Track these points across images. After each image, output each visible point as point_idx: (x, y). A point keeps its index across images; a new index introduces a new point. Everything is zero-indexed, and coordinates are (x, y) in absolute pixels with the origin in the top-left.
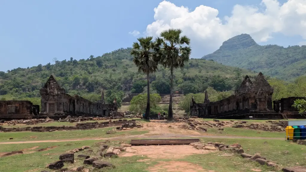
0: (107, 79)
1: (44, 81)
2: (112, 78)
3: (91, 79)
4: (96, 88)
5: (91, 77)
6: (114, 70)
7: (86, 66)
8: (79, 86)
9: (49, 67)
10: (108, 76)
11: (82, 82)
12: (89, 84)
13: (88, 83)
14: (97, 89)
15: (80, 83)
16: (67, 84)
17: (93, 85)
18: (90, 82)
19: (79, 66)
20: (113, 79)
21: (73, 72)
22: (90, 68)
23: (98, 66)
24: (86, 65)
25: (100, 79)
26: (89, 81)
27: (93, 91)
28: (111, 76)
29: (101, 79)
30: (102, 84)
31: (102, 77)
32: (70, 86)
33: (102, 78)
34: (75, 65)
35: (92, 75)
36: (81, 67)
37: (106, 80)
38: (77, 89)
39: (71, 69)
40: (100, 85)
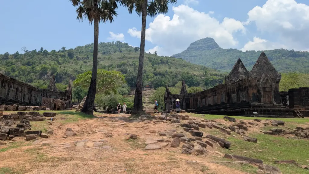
0: (77, 71)
1: (8, 69)
2: (82, 70)
3: (59, 69)
4: (64, 78)
5: (61, 67)
6: (85, 62)
7: (57, 57)
8: (45, 76)
9: (17, 56)
10: (78, 67)
11: (49, 72)
12: (58, 74)
13: (56, 73)
14: (66, 80)
16: (33, 74)
17: (62, 76)
18: (59, 73)
19: (49, 56)
20: (83, 71)
21: (42, 62)
22: (60, 58)
23: (69, 58)
24: (56, 56)
25: (70, 70)
26: (58, 72)
27: (61, 82)
28: (81, 67)
29: (71, 70)
30: (71, 75)
31: (72, 68)
32: (36, 76)
33: (72, 69)
34: (45, 55)
35: (62, 65)
36: (52, 58)
37: (76, 71)
38: (44, 79)
39: (41, 59)
40: (69, 76)
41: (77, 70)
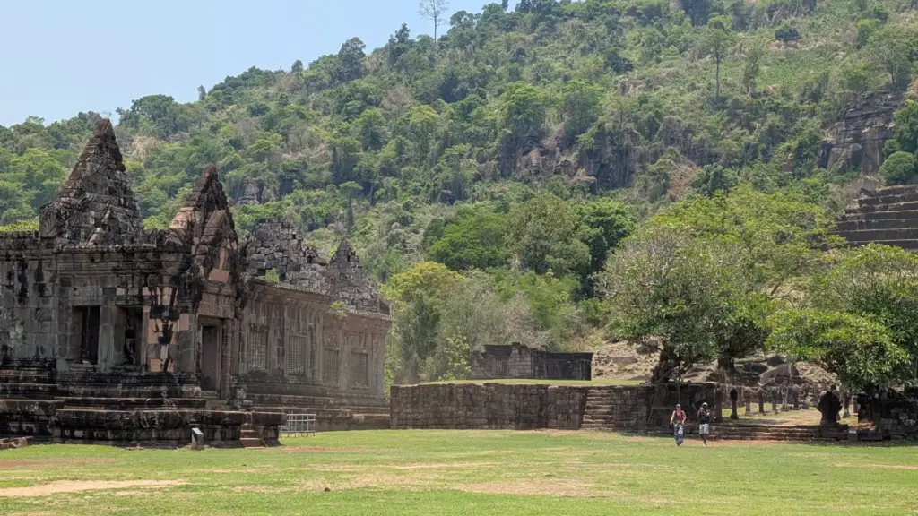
0: (724, 100)
1: (345, 132)
2: (760, 88)
3: (610, 103)
4: (643, 158)
5: (624, 88)
6: (788, 36)
7: (611, 26)
8: (534, 156)
9: (399, 51)
10: (732, 74)
11: (555, 127)
12: (601, 134)
13: (593, 129)
14: (652, 168)
15: (544, 134)
16: (468, 146)
17: (627, 141)
18: (609, 125)
19: (565, 28)
20: (766, 93)
21: (527, 71)
22: (635, 33)
23: (688, 19)
24: (610, 18)
25: (677, 101)
26: (601, 119)
27: (624, 180)
28: (750, 75)
29: (688, 97)
30: (689, 130)
31: (693, 88)
32: (482, 160)
33: (696, 94)
34: (543, 25)
35: (635, 74)
36: (582, 37)
37: (719, 103)
38: (525, 171)
39: (521, 52)
40: (672, 141)
41: (725, 91)
